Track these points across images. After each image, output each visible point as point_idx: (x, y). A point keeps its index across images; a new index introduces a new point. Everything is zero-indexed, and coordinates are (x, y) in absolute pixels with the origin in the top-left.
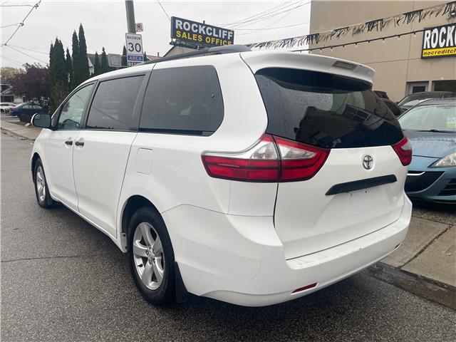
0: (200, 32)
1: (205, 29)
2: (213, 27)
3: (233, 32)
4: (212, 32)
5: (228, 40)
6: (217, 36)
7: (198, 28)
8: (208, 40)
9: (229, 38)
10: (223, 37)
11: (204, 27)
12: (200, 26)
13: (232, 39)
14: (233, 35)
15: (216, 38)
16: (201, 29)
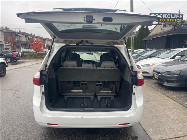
0: (164, 17)
1: (166, 16)
2: (171, 14)
3: (183, 14)
4: (171, 16)
5: (179, 19)
6: (173, 17)
7: (163, 16)
8: (168, 20)
9: (180, 18)
10: (177, 18)
11: (166, 15)
12: (164, 15)
13: (182, 18)
14: (183, 16)
15: (172, 18)
16: (164, 16)
